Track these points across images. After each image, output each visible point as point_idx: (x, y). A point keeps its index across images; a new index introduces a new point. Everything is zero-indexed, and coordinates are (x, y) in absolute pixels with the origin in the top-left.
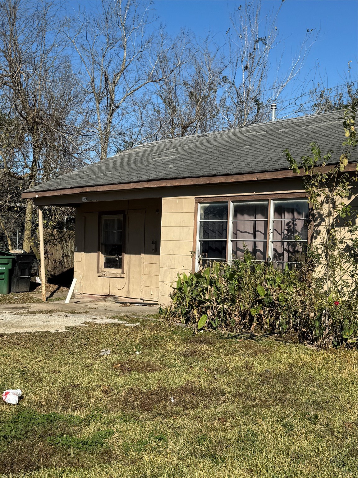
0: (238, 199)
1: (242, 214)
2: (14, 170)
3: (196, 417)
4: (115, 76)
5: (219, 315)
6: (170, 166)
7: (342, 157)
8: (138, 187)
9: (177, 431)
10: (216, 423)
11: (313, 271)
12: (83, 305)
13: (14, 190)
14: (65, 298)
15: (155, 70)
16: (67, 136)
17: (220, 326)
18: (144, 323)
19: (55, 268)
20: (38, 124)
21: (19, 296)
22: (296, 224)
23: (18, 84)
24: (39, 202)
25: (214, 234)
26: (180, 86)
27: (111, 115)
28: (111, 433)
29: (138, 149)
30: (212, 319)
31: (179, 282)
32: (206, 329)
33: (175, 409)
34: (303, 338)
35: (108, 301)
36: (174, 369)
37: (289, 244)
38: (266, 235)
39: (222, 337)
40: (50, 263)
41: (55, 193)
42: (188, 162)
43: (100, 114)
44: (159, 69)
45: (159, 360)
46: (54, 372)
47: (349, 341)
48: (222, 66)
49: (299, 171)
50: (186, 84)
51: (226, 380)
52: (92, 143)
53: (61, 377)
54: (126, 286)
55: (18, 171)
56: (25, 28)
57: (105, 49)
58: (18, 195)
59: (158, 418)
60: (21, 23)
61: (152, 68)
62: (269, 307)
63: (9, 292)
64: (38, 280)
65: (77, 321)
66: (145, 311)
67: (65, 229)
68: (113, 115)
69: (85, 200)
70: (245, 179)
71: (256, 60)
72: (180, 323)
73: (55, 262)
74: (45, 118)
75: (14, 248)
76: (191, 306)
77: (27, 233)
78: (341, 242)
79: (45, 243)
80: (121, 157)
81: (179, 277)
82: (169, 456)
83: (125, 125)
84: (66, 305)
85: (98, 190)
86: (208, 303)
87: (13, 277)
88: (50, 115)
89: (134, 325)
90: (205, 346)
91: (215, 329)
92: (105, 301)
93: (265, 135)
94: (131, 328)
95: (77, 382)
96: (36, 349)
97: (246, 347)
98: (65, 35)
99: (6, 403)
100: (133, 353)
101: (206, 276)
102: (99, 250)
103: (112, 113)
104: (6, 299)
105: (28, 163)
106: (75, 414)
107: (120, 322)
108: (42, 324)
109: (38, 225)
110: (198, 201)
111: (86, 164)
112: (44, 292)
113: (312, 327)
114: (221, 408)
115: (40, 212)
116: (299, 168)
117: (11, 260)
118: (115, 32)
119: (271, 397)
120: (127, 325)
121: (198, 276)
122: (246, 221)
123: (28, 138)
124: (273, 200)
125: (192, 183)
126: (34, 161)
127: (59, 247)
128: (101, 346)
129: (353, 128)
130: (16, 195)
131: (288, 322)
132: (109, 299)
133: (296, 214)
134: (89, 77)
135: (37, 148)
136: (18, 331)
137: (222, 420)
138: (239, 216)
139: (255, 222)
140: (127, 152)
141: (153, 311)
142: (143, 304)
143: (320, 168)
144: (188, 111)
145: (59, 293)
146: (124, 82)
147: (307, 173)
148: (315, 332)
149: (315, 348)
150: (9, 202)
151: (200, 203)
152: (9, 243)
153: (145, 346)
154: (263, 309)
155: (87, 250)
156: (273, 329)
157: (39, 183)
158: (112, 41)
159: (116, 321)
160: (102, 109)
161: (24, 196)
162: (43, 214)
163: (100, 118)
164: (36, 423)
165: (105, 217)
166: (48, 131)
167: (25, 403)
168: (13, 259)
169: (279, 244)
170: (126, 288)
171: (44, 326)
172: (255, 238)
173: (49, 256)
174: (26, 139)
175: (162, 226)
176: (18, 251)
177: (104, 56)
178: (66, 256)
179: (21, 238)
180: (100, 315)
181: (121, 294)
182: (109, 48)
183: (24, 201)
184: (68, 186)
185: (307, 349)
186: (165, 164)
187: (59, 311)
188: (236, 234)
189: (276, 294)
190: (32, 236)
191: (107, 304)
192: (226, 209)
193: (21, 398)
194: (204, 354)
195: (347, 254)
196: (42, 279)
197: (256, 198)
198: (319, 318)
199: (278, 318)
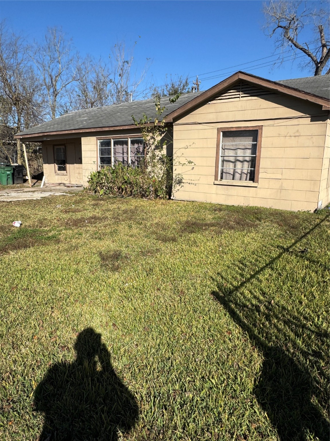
0: (115, 138)
1: (117, 145)
2: (8, 124)
3: (95, 227)
4: (56, 77)
5: (108, 189)
6: (84, 123)
7: (155, 119)
8: (70, 133)
9: (87, 232)
10: (102, 227)
11: (147, 168)
12: (49, 188)
13: (10, 135)
14: (40, 185)
15: (76, 74)
16: (34, 107)
17: (110, 193)
18: (77, 194)
19: (35, 172)
20: (18, 101)
21: (19, 185)
22: (140, 149)
23: (6, 81)
24: (23, 140)
25: (106, 154)
26: (89, 83)
27: (56, 97)
28: (60, 234)
29: (70, 114)
30: (106, 191)
31: (91, 176)
32: (104, 195)
33: (87, 224)
34: (143, 196)
35: (61, 186)
36: (88, 211)
37: (137, 157)
38: (127, 153)
39: (110, 198)
40: (32, 170)
41: (30, 136)
42: (92, 121)
43: (50, 96)
44: (78, 74)
45: (82, 208)
46: (36, 214)
47: (160, 196)
48: (108, 74)
49: (138, 125)
50: (91, 82)
51: (109, 213)
52: (47, 111)
53: (39, 216)
54: (69, 179)
55: (11, 125)
56: (6, 51)
57: (49, 63)
58: (12, 137)
59: (80, 228)
60: (4, 47)
61: (74, 74)
62: (130, 184)
63: (14, 183)
64: (27, 178)
65: (46, 194)
66: (78, 189)
67: (38, 154)
68: (57, 97)
69: (45, 139)
70: (117, 129)
71: (124, 71)
72: (93, 193)
73: (35, 169)
74: (21, 98)
75: (13, 163)
76: (97, 186)
77: (19, 155)
78: (158, 156)
79: (29, 160)
80: (61, 118)
81: (91, 173)
82: (83, 239)
83: (63, 102)
84: (41, 188)
85: (51, 134)
86: (104, 184)
87: (14, 177)
88: (24, 97)
89: (72, 195)
90: (103, 202)
91: (107, 195)
92: (60, 186)
93: (127, 108)
94: (70, 196)
95: (46, 218)
96: (27, 206)
97: (119, 201)
98: (28, 55)
99: (15, 227)
100: (71, 206)
101: (102, 172)
102: (55, 163)
103: (56, 96)
104: (12, 187)
105: (15, 121)
106: (45, 229)
107: (66, 194)
108: (30, 196)
109: (23, 152)
110: (98, 139)
111: (45, 121)
112: (30, 183)
113: (146, 191)
114: (105, 223)
115: (24, 145)
116: (138, 124)
117: (12, 169)
118: (54, 54)
119: (126, 218)
120: (69, 195)
121: (99, 172)
122: (119, 148)
123: (14, 108)
124: (130, 138)
125: (94, 131)
126: (19, 120)
127: (36, 162)
128: (57, 204)
129: (159, 106)
130: (11, 137)
131: (137, 190)
132: (61, 185)
133: (140, 144)
134: (42, 77)
135: (19, 114)
136: (18, 199)
137: (105, 227)
138: (116, 145)
139: (123, 148)
140: (65, 116)
141: (82, 189)
142: (77, 187)
143: (147, 124)
144: (93, 96)
145: (38, 183)
146: (61, 80)
147: (142, 126)
148: (147, 193)
149: (147, 200)
150: (8, 140)
151: (99, 140)
152: (11, 160)
153: (76, 203)
154: (127, 185)
155: (49, 163)
156: (132, 194)
157: (22, 131)
158: (53, 59)
159: (64, 194)
160: (50, 94)
161: (15, 137)
162: (25, 146)
163: (50, 98)
164: (28, 232)
165: (56, 147)
166: (24, 105)
167: (23, 226)
168: (14, 168)
169: (134, 157)
170: (69, 180)
171: (31, 197)
172: (123, 155)
173: (31, 166)
174: (13, 109)
175: (82, 150)
176: (15, 164)
177: (49, 67)
178: (40, 166)
179: (16, 158)
180: (57, 192)
181: (67, 183)
182: (52, 63)
183: (15, 140)
184: (36, 132)
185: (144, 200)
186: (82, 121)
187: (38, 191)
188: (115, 154)
189: (132, 179)
190: (22, 157)
191: (61, 187)
192: (110, 142)
193: (21, 224)
194: (101, 204)
195: (160, 161)
196: (28, 177)
197: (122, 137)
198: (149, 188)
199: (133, 189)
